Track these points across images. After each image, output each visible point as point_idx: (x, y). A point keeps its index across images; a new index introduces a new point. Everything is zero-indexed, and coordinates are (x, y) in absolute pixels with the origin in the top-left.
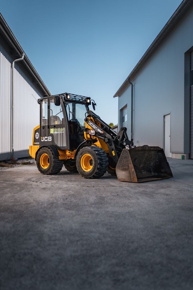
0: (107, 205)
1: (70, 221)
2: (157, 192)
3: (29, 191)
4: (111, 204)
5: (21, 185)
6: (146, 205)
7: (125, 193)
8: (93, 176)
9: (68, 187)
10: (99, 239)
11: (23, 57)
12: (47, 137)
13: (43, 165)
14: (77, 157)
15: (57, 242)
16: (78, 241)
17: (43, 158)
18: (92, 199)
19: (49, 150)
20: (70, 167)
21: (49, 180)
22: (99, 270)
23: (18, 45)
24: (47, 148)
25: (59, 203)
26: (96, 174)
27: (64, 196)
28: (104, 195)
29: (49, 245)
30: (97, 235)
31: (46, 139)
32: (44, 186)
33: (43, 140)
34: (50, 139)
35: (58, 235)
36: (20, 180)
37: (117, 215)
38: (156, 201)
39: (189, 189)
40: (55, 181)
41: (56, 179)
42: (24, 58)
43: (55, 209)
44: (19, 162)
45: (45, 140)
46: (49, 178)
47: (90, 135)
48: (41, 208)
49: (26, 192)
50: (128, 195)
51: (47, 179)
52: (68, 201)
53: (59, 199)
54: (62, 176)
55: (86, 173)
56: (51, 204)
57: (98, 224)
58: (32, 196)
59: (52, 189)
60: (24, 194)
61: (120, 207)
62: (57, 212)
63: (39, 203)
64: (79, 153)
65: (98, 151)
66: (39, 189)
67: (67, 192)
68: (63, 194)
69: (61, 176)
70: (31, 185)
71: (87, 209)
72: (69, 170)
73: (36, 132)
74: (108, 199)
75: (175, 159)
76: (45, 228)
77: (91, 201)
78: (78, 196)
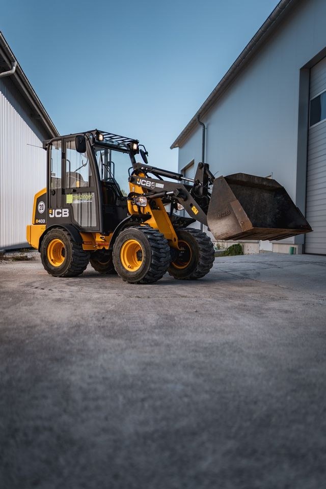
0: (181, 329)
1: (119, 360)
2: (267, 307)
3: (31, 304)
4: (189, 328)
5: (15, 294)
6: (255, 330)
7: (210, 309)
8: (144, 279)
9: (102, 298)
10: (186, 396)
11: (14, 68)
12: (60, 211)
13: (52, 260)
14: (115, 245)
15: (101, 403)
16: (143, 400)
17: (54, 247)
18: (152, 318)
19: (65, 233)
20: (100, 264)
21: (64, 285)
22: (204, 465)
23: (5, 46)
24: (61, 230)
25: (91, 325)
26: (149, 275)
27: (98, 312)
28: (171, 312)
29: (86, 409)
30: (179, 387)
31: (58, 213)
32: (57, 295)
33: (52, 214)
34: (65, 213)
35: (101, 388)
36: (12, 286)
37: (206, 348)
38: (270, 322)
39: (321, 302)
40: (76, 288)
41: (77, 284)
42: (16, 71)
43: (86, 337)
44: (7, 256)
45: (57, 216)
46: (65, 282)
47: (139, 207)
48: (58, 335)
49: (25, 306)
50: (215, 311)
51: (60, 285)
52: (107, 322)
53: (90, 319)
54: (88, 279)
55: (131, 274)
56: (77, 328)
57: (174, 365)
58: (37, 314)
59: (72, 301)
60: (21, 310)
61: (207, 333)
62: (91, 343)
63: (52, 326)
64: (118, 239)
65: (152, 234)
66: (48, 301)
67: (101, 306)
68: (96, 310)
69: (85, 279)
70: (34, 293)
71: (146, 337)
72: (99, 270)
73: (39, 200)
74: (180, 319)
75: (278, 253)
76: (72, 373)
77: (150, 323)
78: (123, 313)
